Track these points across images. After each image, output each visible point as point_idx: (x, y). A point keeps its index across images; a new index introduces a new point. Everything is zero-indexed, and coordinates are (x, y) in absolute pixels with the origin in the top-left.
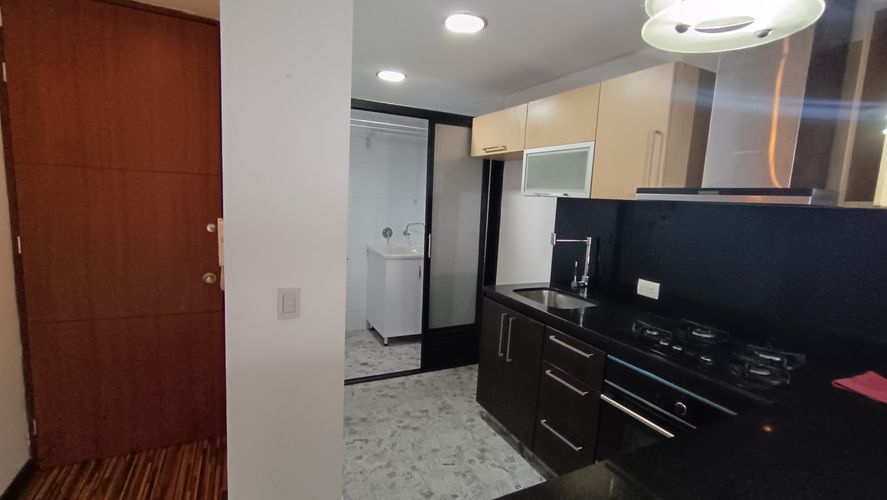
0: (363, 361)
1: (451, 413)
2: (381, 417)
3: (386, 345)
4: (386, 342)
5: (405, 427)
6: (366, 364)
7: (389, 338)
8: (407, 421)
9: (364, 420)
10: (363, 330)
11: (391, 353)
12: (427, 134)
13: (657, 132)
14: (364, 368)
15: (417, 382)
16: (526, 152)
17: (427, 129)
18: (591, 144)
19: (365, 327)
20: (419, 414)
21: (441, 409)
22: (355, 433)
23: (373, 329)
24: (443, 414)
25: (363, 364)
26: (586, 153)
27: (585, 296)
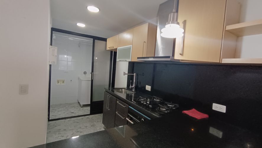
0: (72, 112)
1: (94, 127)
2: (71, 129)
3: (82, 107)
4: (82, 106)
5: (78, 132)
6: (73, 113)
7: (83, 105)
8: (79, 130)
9: (65, 130)
10: (76, 103)
11: (82, 109)
12: (92, 43)
13: (144, 42)
14: (72, 114)
15: (87, 118)
16: (118, 48)
17: (92, 41)
18: (131, 46)
19: (77, 102)
20: (84, 128)
21: (92, 126)
22: (60, 134)
23: (79, 103)
24: (92, 127)
25: (72, 113)
26: (131, 48)
27: (134, 91)
